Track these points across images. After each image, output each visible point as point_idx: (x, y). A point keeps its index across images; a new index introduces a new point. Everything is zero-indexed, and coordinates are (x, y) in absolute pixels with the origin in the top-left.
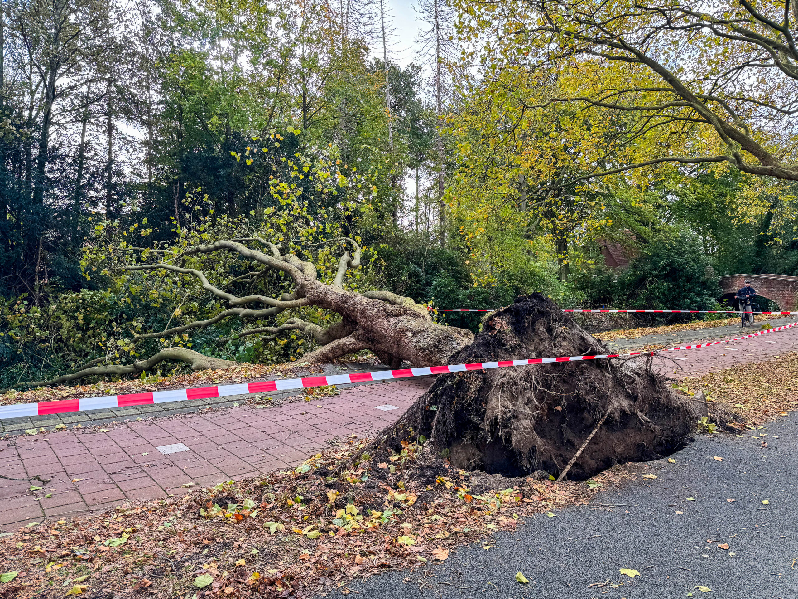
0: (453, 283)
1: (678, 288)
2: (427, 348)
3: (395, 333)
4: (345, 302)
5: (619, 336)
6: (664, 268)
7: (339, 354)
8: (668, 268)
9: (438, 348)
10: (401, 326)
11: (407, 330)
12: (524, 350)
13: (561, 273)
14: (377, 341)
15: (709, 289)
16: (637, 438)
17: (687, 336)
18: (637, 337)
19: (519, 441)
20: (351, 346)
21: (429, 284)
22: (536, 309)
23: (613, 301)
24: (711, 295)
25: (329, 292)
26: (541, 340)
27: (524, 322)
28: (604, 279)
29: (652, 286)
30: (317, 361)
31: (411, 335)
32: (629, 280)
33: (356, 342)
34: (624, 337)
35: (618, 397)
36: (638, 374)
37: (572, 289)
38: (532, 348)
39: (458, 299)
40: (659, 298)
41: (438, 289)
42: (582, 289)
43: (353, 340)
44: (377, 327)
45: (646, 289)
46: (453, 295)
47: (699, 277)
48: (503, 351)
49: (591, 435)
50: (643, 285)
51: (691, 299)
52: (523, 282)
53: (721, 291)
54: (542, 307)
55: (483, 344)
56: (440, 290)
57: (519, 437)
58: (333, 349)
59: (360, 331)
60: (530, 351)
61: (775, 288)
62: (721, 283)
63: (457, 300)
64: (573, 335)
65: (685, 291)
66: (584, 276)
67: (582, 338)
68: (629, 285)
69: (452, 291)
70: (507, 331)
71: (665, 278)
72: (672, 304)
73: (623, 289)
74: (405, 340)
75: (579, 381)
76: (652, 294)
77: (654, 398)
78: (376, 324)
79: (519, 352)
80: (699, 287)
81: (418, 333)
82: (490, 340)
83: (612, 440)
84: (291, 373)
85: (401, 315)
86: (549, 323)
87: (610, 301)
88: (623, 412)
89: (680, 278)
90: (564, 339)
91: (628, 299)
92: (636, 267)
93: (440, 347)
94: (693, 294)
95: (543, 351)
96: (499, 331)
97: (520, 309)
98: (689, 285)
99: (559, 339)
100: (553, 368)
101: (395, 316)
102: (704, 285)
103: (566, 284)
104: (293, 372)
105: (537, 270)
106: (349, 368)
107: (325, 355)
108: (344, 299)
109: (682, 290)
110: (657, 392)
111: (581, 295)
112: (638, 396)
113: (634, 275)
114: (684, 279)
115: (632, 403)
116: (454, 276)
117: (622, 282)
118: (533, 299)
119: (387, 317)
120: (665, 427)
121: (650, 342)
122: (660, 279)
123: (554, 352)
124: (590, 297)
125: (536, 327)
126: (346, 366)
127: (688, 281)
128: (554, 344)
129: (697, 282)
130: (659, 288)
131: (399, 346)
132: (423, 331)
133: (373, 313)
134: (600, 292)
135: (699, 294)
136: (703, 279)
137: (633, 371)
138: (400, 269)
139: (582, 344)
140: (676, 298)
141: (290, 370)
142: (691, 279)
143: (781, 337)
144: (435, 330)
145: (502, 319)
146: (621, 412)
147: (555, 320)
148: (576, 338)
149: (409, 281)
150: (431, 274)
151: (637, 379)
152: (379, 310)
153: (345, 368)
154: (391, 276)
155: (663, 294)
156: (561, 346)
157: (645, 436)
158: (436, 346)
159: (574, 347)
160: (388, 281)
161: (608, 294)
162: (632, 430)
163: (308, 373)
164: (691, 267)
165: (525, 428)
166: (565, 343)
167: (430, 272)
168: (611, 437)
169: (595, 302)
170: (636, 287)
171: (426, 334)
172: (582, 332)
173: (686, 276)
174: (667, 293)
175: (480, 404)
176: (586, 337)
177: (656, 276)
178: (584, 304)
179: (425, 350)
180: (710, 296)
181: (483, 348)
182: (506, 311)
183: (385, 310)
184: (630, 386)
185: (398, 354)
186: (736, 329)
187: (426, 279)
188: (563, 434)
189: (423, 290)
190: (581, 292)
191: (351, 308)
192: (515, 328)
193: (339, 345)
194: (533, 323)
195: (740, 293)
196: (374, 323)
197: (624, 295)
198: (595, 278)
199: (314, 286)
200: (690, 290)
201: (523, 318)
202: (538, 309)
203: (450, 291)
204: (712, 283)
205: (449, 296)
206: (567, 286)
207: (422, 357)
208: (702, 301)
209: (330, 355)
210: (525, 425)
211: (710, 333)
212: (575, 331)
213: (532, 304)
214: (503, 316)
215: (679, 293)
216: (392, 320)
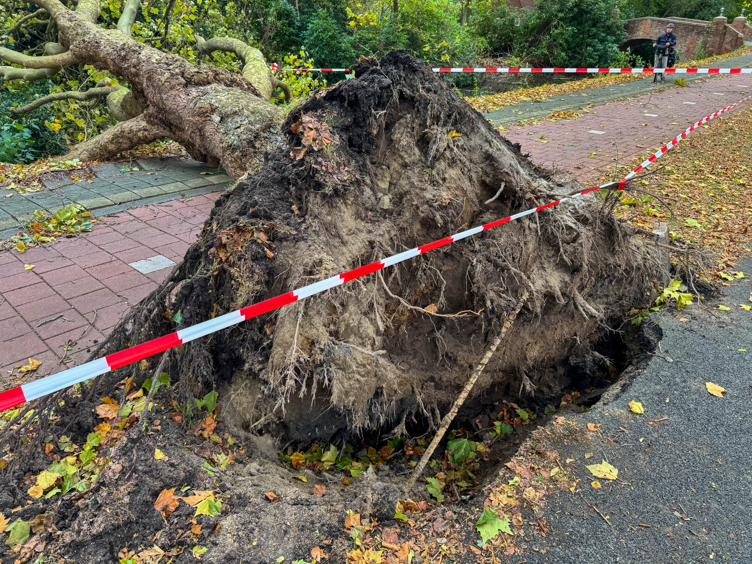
0: (335, 27)
1: (583, 33)
2: (239, 147)
3: (194, 116)
4: (124, 59)
5: (523, 98)
6: (571, 9)
7: (125, 146)
8: (576, 10)
9: (254, 147)
10: (204, 103)
11: (213, 110)
12: (368, 192)
13: (463, 15)
14: (176, 127)
15: (614, 34)
16: (566, 329)
17: (599, 97)
18: (544, 98)
19: (347, 394)
20: (140, 134)
21: (303, 27)
22: (395, 94)
23: (514, 49)
24: (615, 42)
25: (103, 42)
26: (405, 166)
27: (370, 125)
28: (507, 23)
29: (557, 31)
30: (92, 157)
31: (218, 119)
32: (532, 25)
33: (148, 127)
34: (529, 99)
35: (544, 269)
36: (583, 220)
37: (473, 35)
38: (384, 185)
39: (341, 47)
40: (561, 45)
41: (315, 35)
42: (483, 34)
43: (144, 124)
44: (170, 104)
45: (550, 35)
46: (334, 42)
47: (605, 21)
48: (318, 200)
49: (489, 354)
50: (547, 31)
51: (594, 47)
52: (418, 25)
53: (626, 36)
54: (411, 86)
55: (275, 181)
56: (318, 36)
57: (346, 385)
58: (116, 138)
59: (151, 110)
60: (381, 190)
61: (680, 34)
62: (626, 27)
63: (340, 49)
64: (471, 150)
65: (589, 36)
66: (487, 19)
67: (489, 158)
68: (533, 30)
69: (332, 37)
70: (328, 151)
71: (570, 21)
72: (574, 52)
73: (525, 34)
74: (209, 129)
75: (474, 252)
76: (555, 40)
77: (607, 265)
78: (167, 99)
79: (356, 197)
80: (603, 32)
81: (228, 116)
82: (291, 173)
83: (523, 338)
84: (36, 183)
85: (209, 83)
86: (423, 125)
87: (511, 49)
88: (549, 297)
89: (586, 21)
90: (452, 163)
91: (529, 47)
92: (541, 8)
93: (257, 145)
94: (597, 40)
95: (406, 193)
96: (310, 152)
97: (361, 93)
98: (594, 30)
99: (442, 165)
100: (424, 232)
101: (198, 84)
102: (609, 30)
103: (468, 28)
104: (40, 181)
105: (435, 10)
106: (141, 168)
107: (104, 148)
108: (123, 53)
109: (586, 36)
110: (613, 252)
111: (482, 42)
112: (581, 266)
113: (539, 18)
114: (590, 22)
115: (567, 279)
116: (336, 17)
117: (526, 27)
118: (392, 68)
119: (186, 86)
120: (611, 299)
121: (559, 106)
122: (565, 23)
123: (428, 195)
124: (491, 43)
125: (396, 137)
126: (138, 165)
127: (594, 25)
128: (431, 175)
129: (603, 27)
130: (562, 34)
131: (203, 137)
132: (235, 113)
133: (163, 79)
134: (501, 38)
135: (602, 41)
136: (609, 23)
137: (575, 213)
138: (267, 7)
139: (488, 170)
140: (578, 45)
141: (33, 178)
142: (597, 22)
143: (697, 96)
144: (253, 113)
145: (320, 118)
146: (545, 296)
147: (436, 119)
148: (476, 156)
149: (279, 24)
150: (307, 13)
151: (584, 231)
152: (172, 75)
153: (136, 169)
154: (256, 16)
155: (567, 41)
156: (444, 179)
157: (578, 325)
158: (251, 143)
159: (470, 179)
160: (252, 23)
161: (510, 41)
162: (559, 317)
163: (67, 181)
164: (600, 9)
165: (359, 365)
166: (453, 173)
167: (306, 10)
168: (522, 334)
169: (495, 50)
170: (539, 33)
171: (239, 119)
172: (489, 142)
173: (593, 20)
174: (570, 39)
175: (261, 330)
176: (496, 154)
177: (561, 19)
178: (485, 53)
179: (234, 150)
180: (613, 43)
181: (275, 192)
182: (331, 97)
183: (183, 74)
184: (569, 248)
185: (205, 149)
186: (648, 86)
187: (301, 21)
188: (436, 346)
189: (297, 36)
190: (483, 39)
191: (133, 70)
192: (350, 140)
193: (122, 132)
194: (389, 127)
195: (659, 41)
196: (164, 97)
197: (526, 41)
198: (498, 21)
199: (80, 31)
200: (594, 36)
201: (367, 115)
202: (401, 93)
203: (330, 37)
204: (618, 28)
205: (327, 44)
206: (468, 31)
207: (231, 162)
208: (604, 49)
209: (111, 147)
210: (359, 359)
211: (622, 92)
212: (476, 140)
213: (387, 81)
214: (323, 108)
215: (583, 39)
216: (194, 92)
